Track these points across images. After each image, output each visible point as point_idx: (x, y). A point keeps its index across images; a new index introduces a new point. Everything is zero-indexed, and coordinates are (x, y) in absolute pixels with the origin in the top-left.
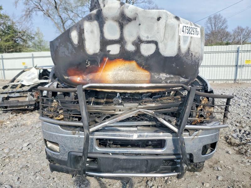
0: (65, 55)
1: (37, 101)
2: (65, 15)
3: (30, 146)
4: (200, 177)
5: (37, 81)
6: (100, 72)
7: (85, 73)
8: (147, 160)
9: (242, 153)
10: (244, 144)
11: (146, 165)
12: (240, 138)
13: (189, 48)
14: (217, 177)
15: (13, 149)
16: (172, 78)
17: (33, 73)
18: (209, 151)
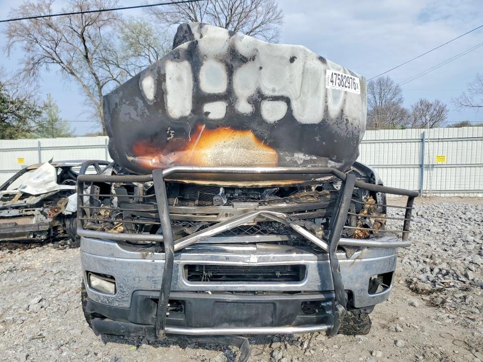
0: (130, 118)
1: (52, 225)
2: (104, 71)
3: (43, 303)
4: (365, 342)
5: (54, 187)
6: (191, 150)
7: (165, 150)
8: (274, 303)
9: (437, 305)
10: (440, 290)
11: (272, 314)
12: (432, 282)
13: (342, 111)
14: (396, 342)
15: (10, 308)
16: (314, 161)
17: (47, 173)
18: (380, 288)
